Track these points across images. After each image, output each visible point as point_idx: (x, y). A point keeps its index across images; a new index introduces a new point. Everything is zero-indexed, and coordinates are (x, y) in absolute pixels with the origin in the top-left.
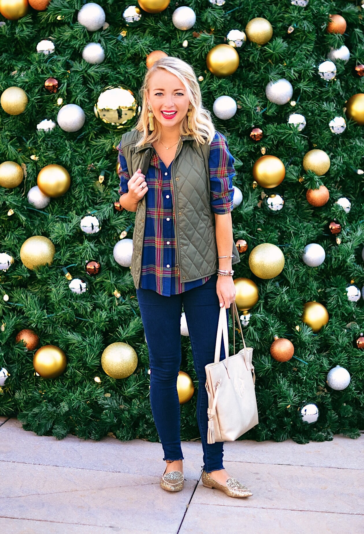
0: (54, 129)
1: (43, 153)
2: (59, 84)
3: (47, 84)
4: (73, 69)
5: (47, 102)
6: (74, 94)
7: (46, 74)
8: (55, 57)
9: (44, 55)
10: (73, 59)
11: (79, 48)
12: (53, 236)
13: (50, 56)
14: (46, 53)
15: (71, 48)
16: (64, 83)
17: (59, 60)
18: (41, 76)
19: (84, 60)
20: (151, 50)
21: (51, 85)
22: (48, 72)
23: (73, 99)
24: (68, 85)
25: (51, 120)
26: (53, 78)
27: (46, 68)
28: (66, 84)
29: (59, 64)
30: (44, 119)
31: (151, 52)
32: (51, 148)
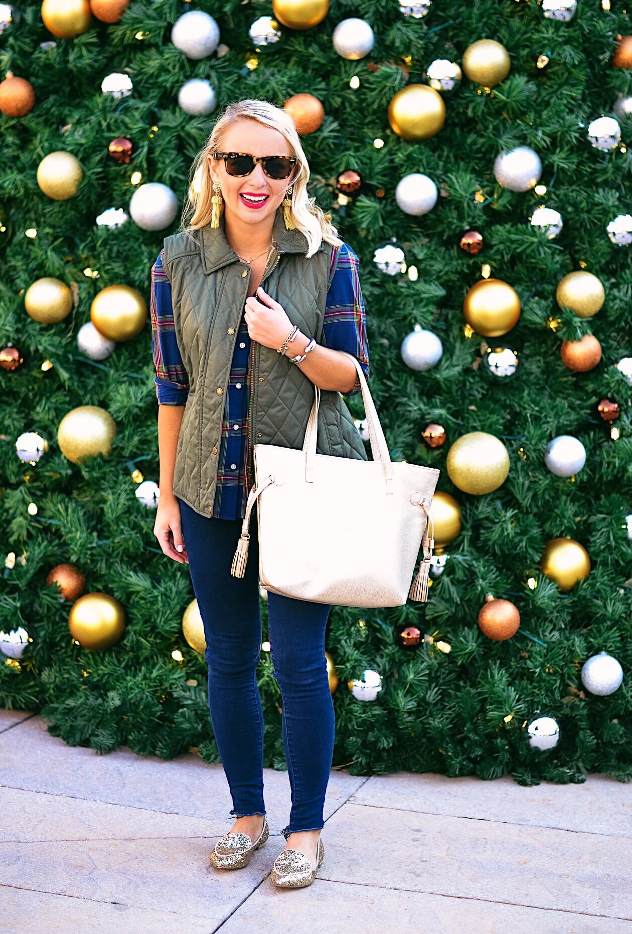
0: (124, 226)
1: (104, 265)
2: (135, 148)
3: (113, 147)
4: (161, 124)
5: (115, 179)
6: (160, 165)
7: (114, 132)
8: (131, 102)
9: (113, 99)
10: (162, 105)
11: (172, 87)
12: (114, 407)
13: (124, 100)
14: (117, 95)
15: (159, 87)
16: (143, 147)
17: (137, 109)
18: (106, 134)
19: (180, 108)
20: (292, 93)
21: (120, 149)
22: (118, 128)
23: (158, 175)
24: (151, 151)
25: (121, 210)
26: (125, 138)
27: (116, 121)
28: (146, 149)
29: (137, 114)
30: (108, 207)
31: (291, 96)
32: (118, 256)
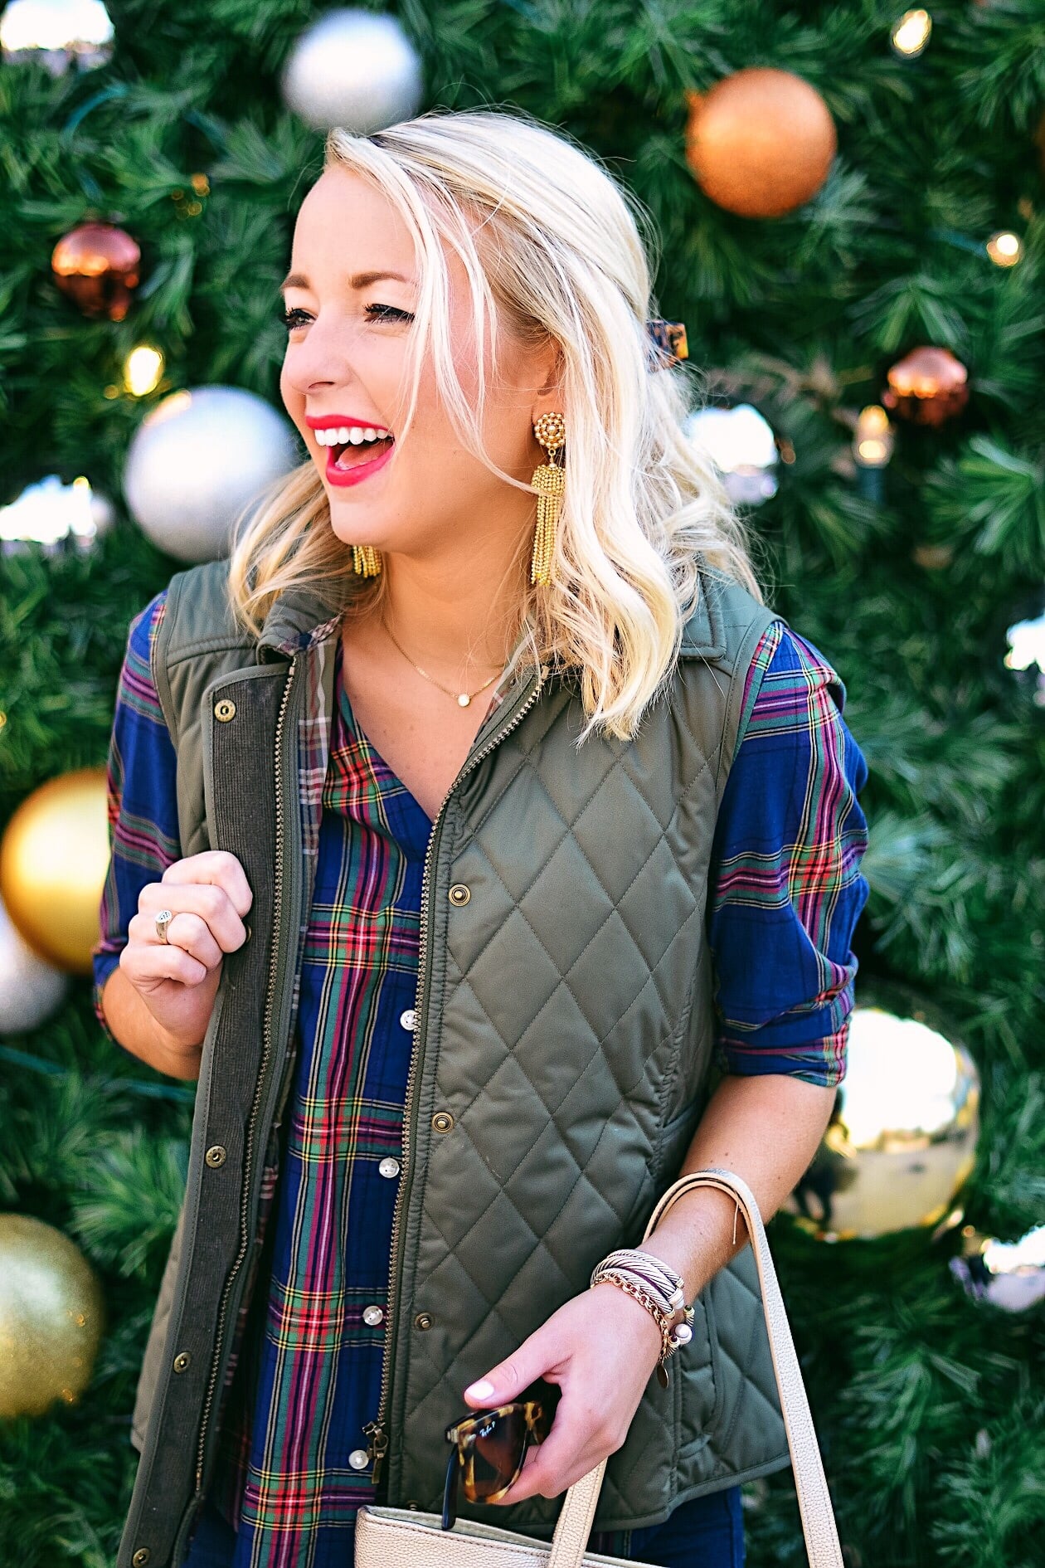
0: (105, 541)
1: (36, 694)
2: (147, 264)
3: (68, 259)
4: (223, 171)
5: (63, 373)
6: (231, 325)
7: (55, 200)
8: (117, 91)
9: (47, 81)
10: (225, 106)
11: (268, 38)
12: (93, 1217)
13: (86, 84)
14: (57, 67)
15: (213, 39)
16: (175, 258)
17: (144, 116)
18: (31, 209)
19: (296, 121)
20: (723, 68)
21: (95, 265)
22: (74, 188)
23: (223, 360)
24: (200, 273)
25: (82, 485)
26: (105, 223)
27: (64, 160)
28: (184, 270)
29: (147, 137)
30: (34, 475)
31: (718, 77)
32: (87, 662)
